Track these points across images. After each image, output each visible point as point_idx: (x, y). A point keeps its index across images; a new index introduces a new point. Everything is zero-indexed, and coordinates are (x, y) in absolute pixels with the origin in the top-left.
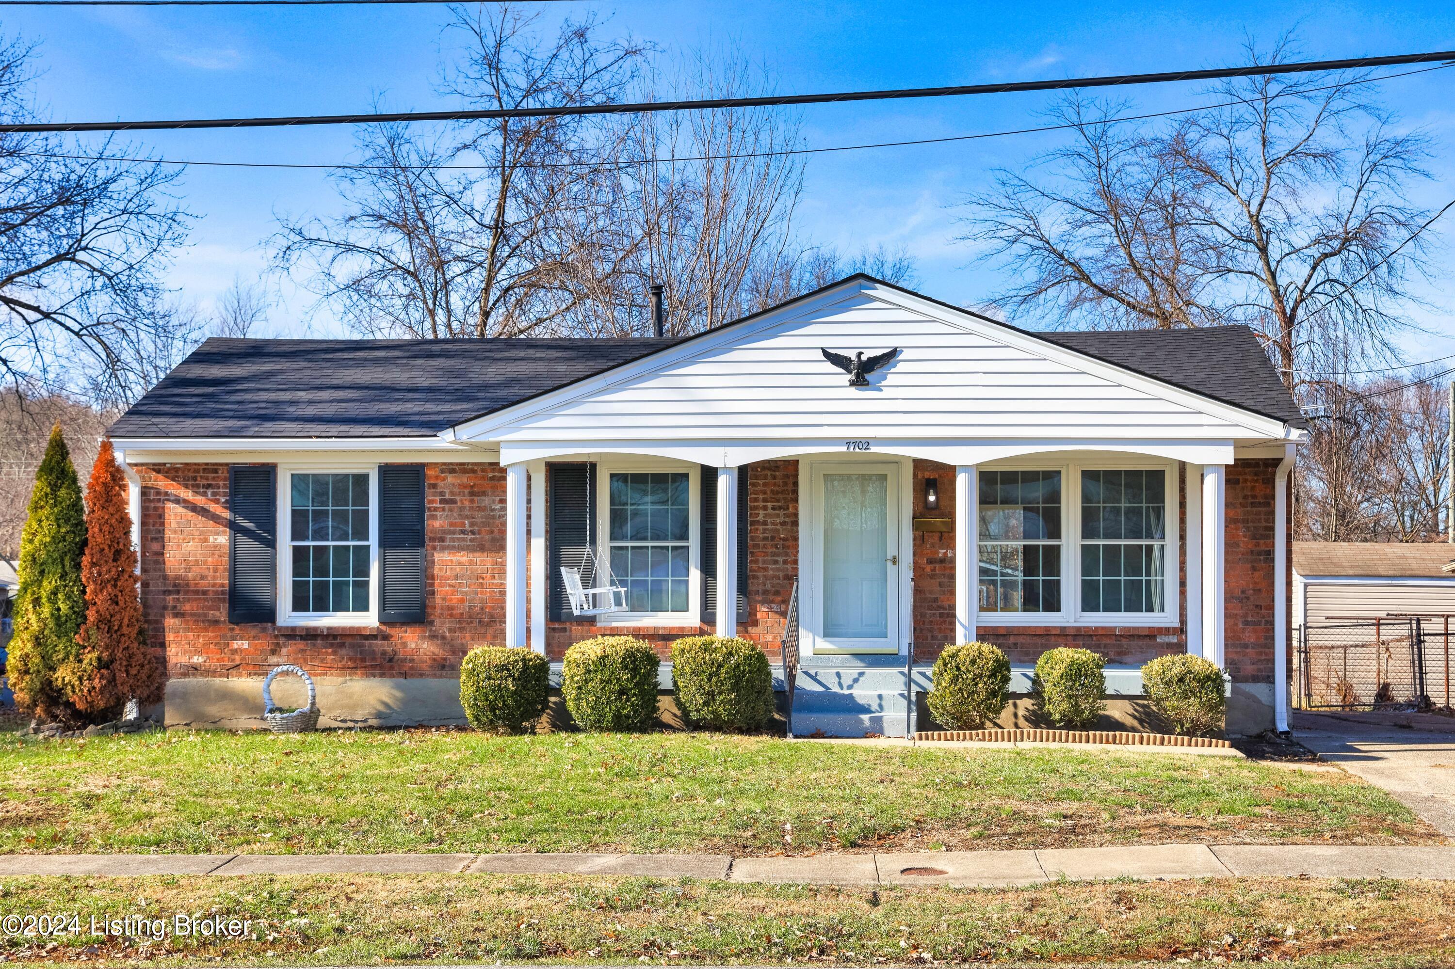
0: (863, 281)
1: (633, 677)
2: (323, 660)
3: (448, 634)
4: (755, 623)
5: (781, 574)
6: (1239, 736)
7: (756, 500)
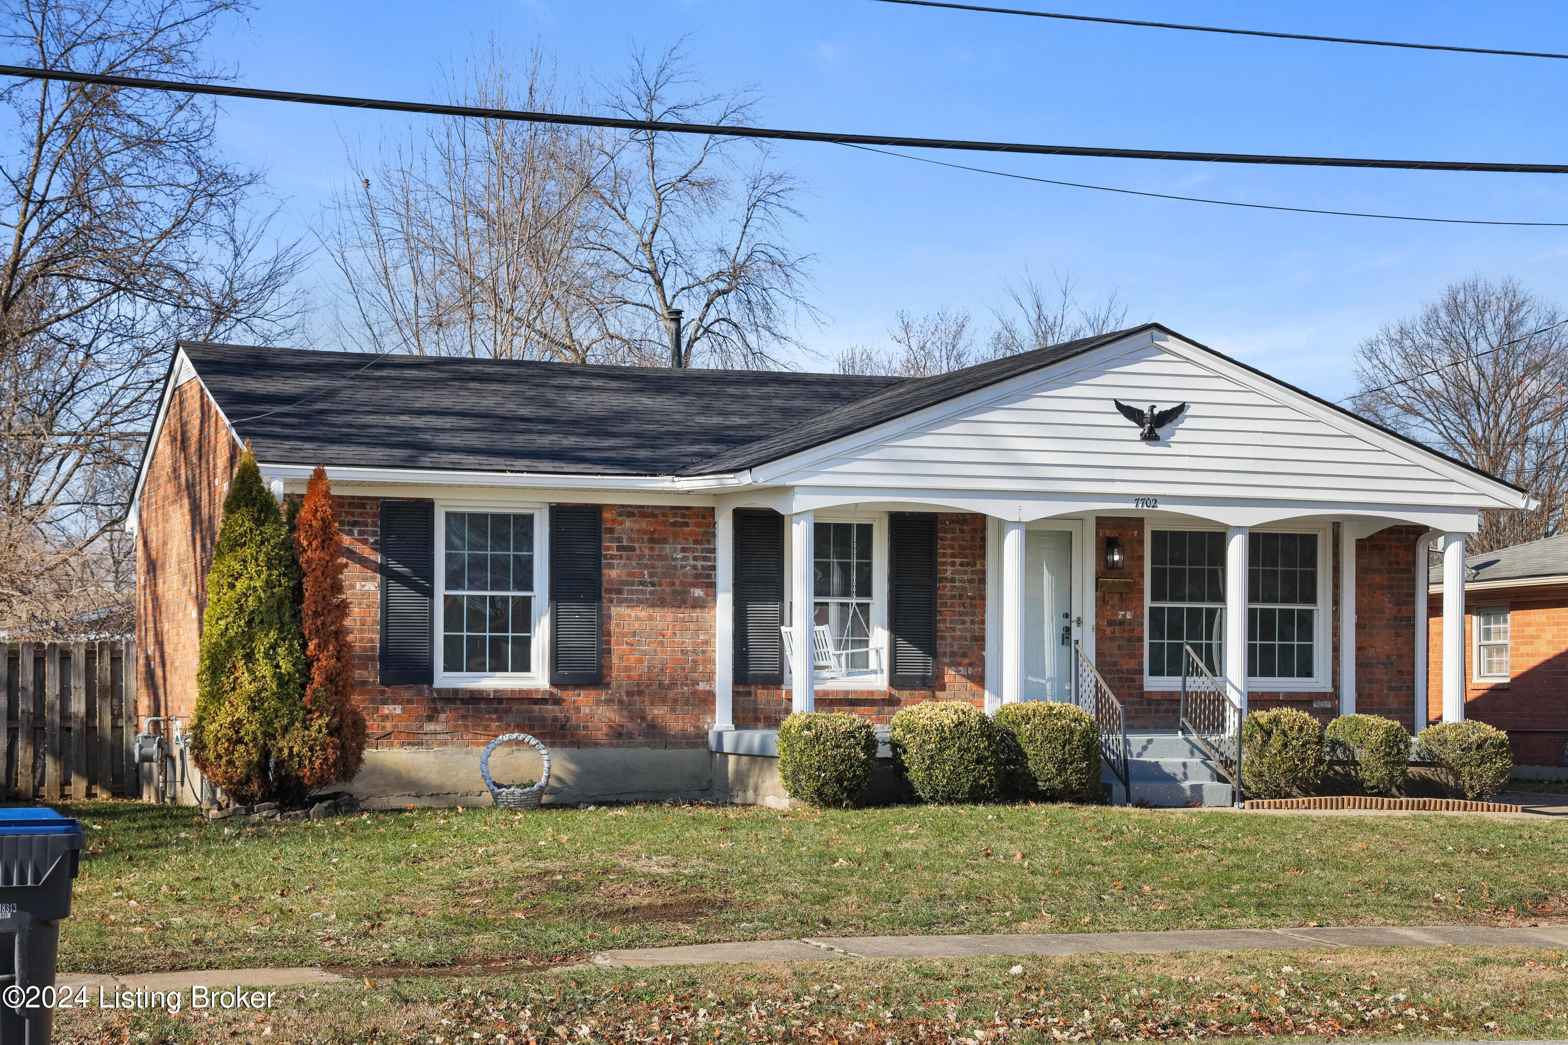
0: (1155, 332)
2: (486, 728)
3: (625, 698)
5: (968, 635)
7: (944, 555)
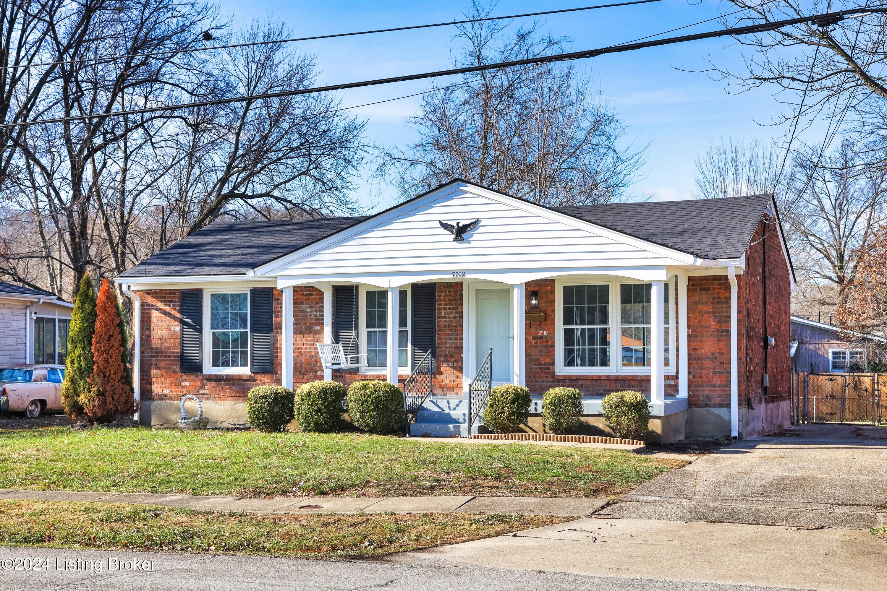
0: (460, 183)
1: (324, 403)
2: (224, 392)
5: (454, 346)
7: (440, 304)
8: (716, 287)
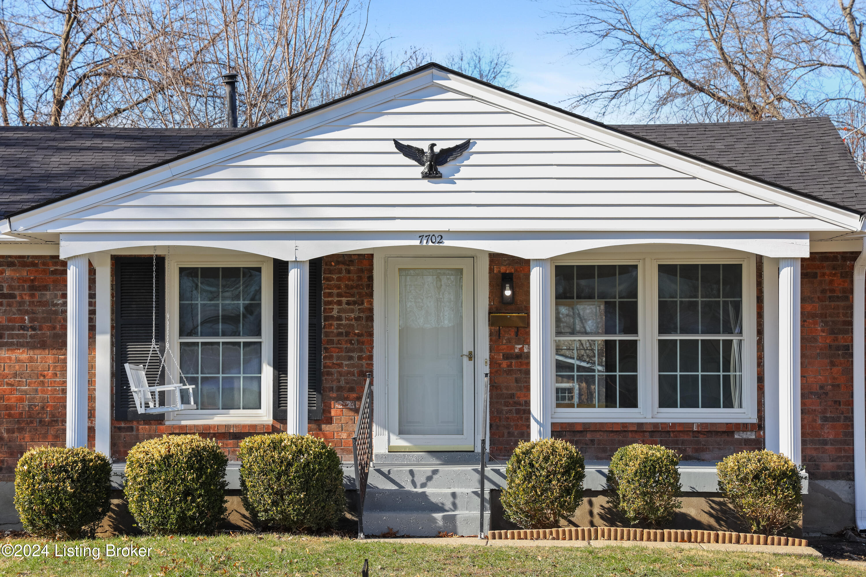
0: (435, 71)
1: (199, 477)
3: (5, 435)
4: (329, 421)
5: (356, 370)
6: (818, 535)
7: (330, 295)
8: (827, 271)
